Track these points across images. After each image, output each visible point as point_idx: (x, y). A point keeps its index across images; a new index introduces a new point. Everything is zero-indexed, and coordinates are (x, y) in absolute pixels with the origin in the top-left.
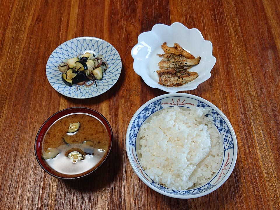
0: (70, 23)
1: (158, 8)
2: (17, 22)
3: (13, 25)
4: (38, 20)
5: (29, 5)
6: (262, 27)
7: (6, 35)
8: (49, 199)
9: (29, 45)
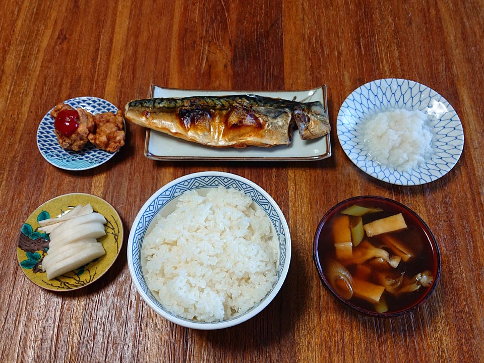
0: (114, 44)
1: (263, 22)
2: (26, 41)
3: (18, 46)
4: (61, 37)
5: (46, 11)
6: (437, 60)
7: (7, 62)
8: (68, 340)
9: (45, 81)
